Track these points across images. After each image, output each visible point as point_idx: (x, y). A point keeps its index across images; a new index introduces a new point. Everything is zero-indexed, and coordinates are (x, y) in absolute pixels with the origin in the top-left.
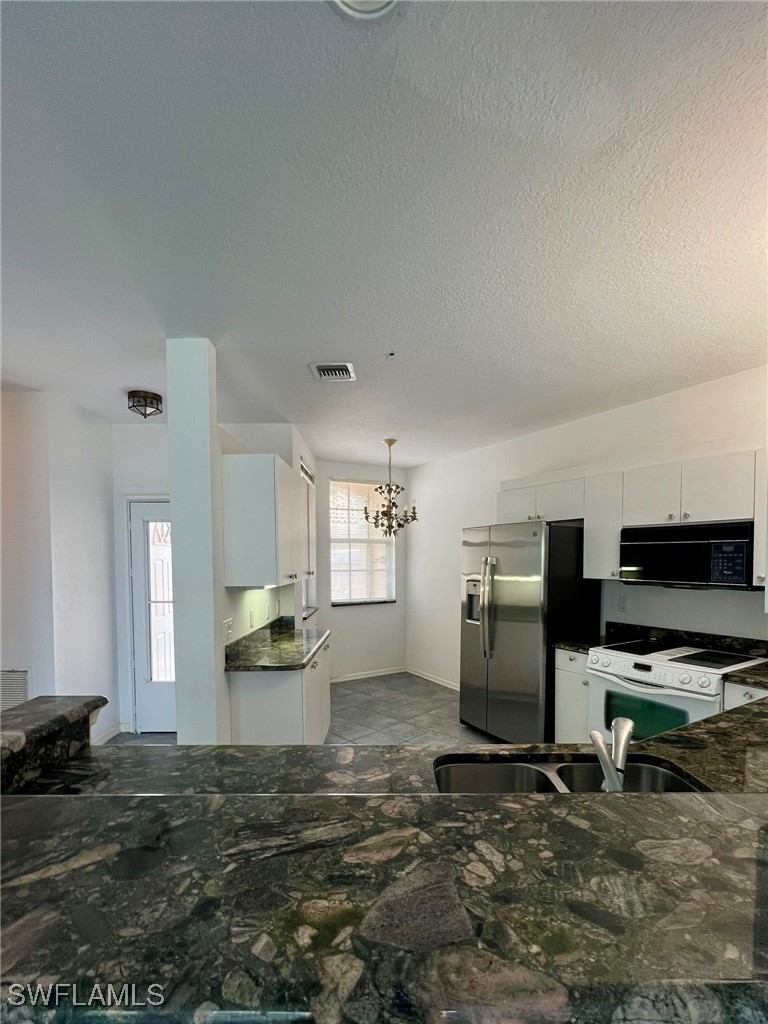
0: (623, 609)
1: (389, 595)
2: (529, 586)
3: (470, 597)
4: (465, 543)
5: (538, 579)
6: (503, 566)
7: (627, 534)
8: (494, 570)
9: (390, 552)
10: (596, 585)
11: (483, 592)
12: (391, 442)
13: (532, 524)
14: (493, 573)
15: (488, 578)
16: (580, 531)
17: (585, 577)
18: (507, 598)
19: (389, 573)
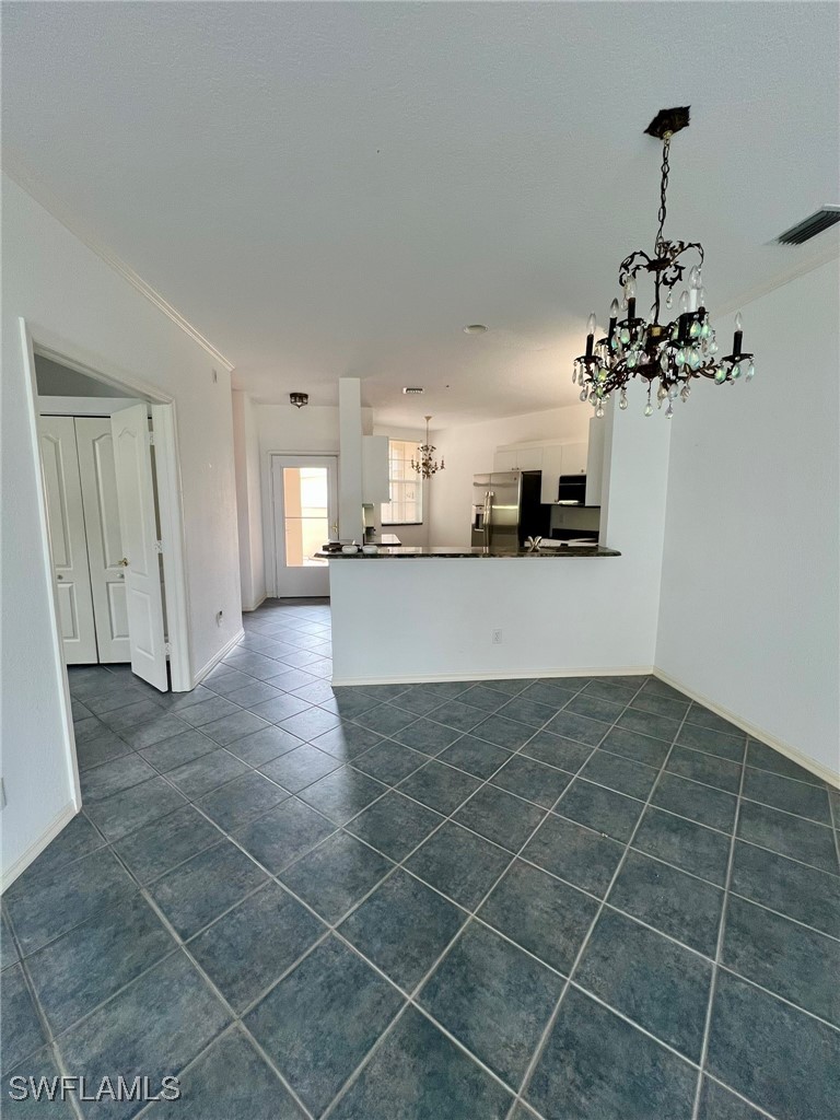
0: (561, 521)
1: (418, 518)
2: (510, 512)
3: (478, 516)
4: (475, 484)
5: (517, 507)
6: (498, 498)
7: (563, 479)
8: (493, 501)
9: (419, 488)
10: (548, 507)
11: (486, 514)
12: (428, 418)
13: (512, 474)
14: (492, 504)
15: (488, 507)
16: (540, 477)
17: (543, 502)
18: (501, 520)
19: (417, 504)
